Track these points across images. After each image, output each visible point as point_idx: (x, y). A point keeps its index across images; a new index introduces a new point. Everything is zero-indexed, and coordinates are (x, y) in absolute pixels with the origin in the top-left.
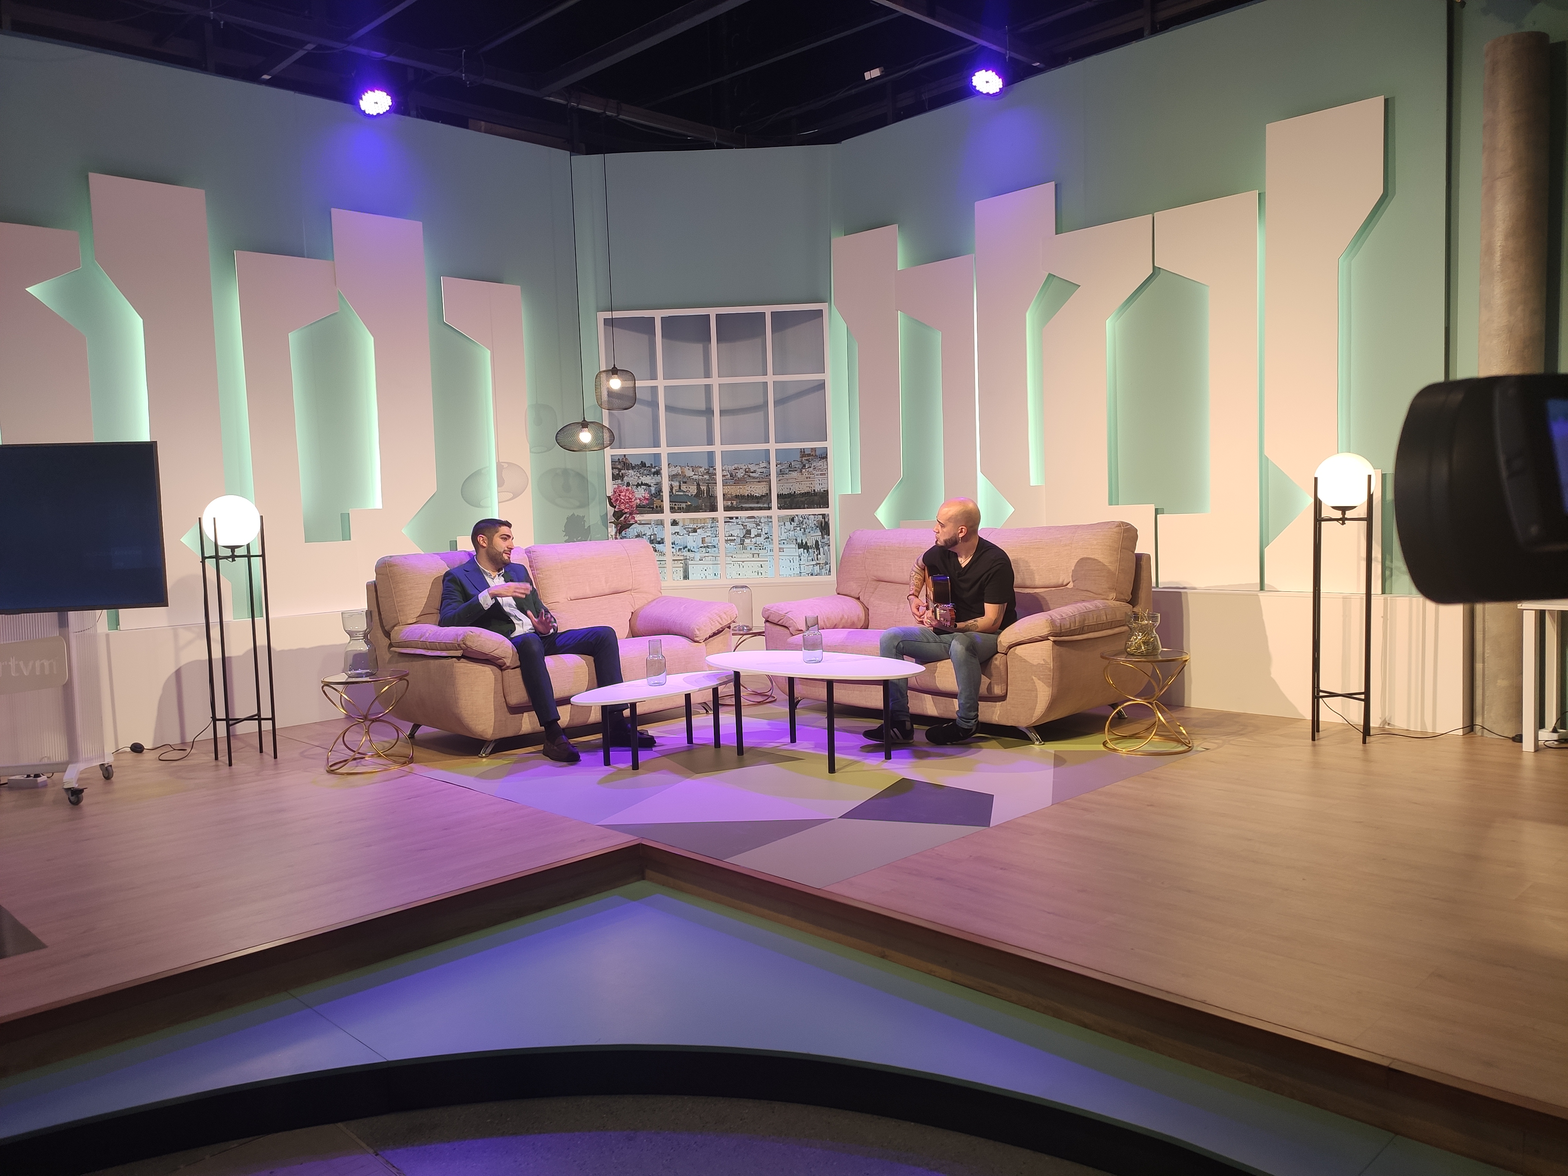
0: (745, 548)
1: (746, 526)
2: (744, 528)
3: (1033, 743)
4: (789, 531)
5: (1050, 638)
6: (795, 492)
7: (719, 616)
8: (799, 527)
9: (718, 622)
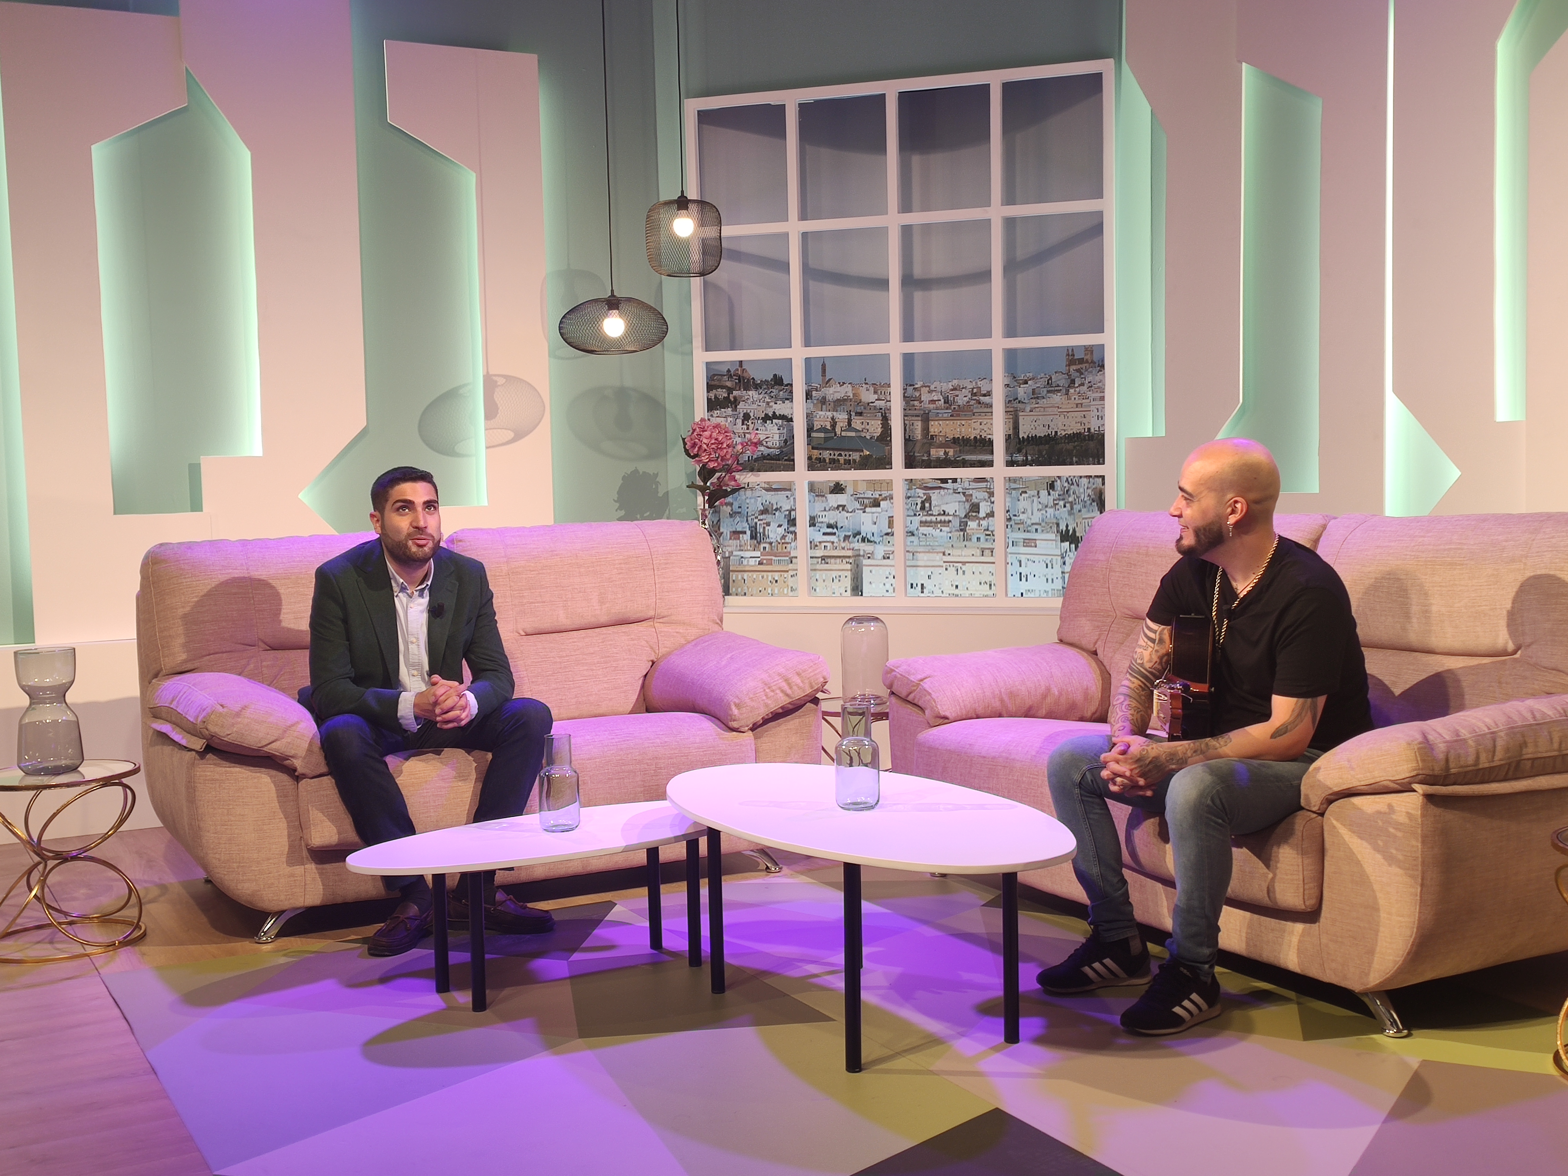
0: (967, 538)
1: (971, 495)
2: (967, 501)
3: (1382, 1030)
4: (1046, 506)
5: (1416, 786)
6: (1056, 432)
7: (786, 680)
8: (1063, 499)
9: (782, 691)
